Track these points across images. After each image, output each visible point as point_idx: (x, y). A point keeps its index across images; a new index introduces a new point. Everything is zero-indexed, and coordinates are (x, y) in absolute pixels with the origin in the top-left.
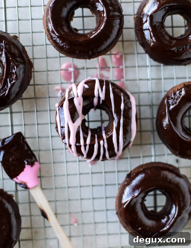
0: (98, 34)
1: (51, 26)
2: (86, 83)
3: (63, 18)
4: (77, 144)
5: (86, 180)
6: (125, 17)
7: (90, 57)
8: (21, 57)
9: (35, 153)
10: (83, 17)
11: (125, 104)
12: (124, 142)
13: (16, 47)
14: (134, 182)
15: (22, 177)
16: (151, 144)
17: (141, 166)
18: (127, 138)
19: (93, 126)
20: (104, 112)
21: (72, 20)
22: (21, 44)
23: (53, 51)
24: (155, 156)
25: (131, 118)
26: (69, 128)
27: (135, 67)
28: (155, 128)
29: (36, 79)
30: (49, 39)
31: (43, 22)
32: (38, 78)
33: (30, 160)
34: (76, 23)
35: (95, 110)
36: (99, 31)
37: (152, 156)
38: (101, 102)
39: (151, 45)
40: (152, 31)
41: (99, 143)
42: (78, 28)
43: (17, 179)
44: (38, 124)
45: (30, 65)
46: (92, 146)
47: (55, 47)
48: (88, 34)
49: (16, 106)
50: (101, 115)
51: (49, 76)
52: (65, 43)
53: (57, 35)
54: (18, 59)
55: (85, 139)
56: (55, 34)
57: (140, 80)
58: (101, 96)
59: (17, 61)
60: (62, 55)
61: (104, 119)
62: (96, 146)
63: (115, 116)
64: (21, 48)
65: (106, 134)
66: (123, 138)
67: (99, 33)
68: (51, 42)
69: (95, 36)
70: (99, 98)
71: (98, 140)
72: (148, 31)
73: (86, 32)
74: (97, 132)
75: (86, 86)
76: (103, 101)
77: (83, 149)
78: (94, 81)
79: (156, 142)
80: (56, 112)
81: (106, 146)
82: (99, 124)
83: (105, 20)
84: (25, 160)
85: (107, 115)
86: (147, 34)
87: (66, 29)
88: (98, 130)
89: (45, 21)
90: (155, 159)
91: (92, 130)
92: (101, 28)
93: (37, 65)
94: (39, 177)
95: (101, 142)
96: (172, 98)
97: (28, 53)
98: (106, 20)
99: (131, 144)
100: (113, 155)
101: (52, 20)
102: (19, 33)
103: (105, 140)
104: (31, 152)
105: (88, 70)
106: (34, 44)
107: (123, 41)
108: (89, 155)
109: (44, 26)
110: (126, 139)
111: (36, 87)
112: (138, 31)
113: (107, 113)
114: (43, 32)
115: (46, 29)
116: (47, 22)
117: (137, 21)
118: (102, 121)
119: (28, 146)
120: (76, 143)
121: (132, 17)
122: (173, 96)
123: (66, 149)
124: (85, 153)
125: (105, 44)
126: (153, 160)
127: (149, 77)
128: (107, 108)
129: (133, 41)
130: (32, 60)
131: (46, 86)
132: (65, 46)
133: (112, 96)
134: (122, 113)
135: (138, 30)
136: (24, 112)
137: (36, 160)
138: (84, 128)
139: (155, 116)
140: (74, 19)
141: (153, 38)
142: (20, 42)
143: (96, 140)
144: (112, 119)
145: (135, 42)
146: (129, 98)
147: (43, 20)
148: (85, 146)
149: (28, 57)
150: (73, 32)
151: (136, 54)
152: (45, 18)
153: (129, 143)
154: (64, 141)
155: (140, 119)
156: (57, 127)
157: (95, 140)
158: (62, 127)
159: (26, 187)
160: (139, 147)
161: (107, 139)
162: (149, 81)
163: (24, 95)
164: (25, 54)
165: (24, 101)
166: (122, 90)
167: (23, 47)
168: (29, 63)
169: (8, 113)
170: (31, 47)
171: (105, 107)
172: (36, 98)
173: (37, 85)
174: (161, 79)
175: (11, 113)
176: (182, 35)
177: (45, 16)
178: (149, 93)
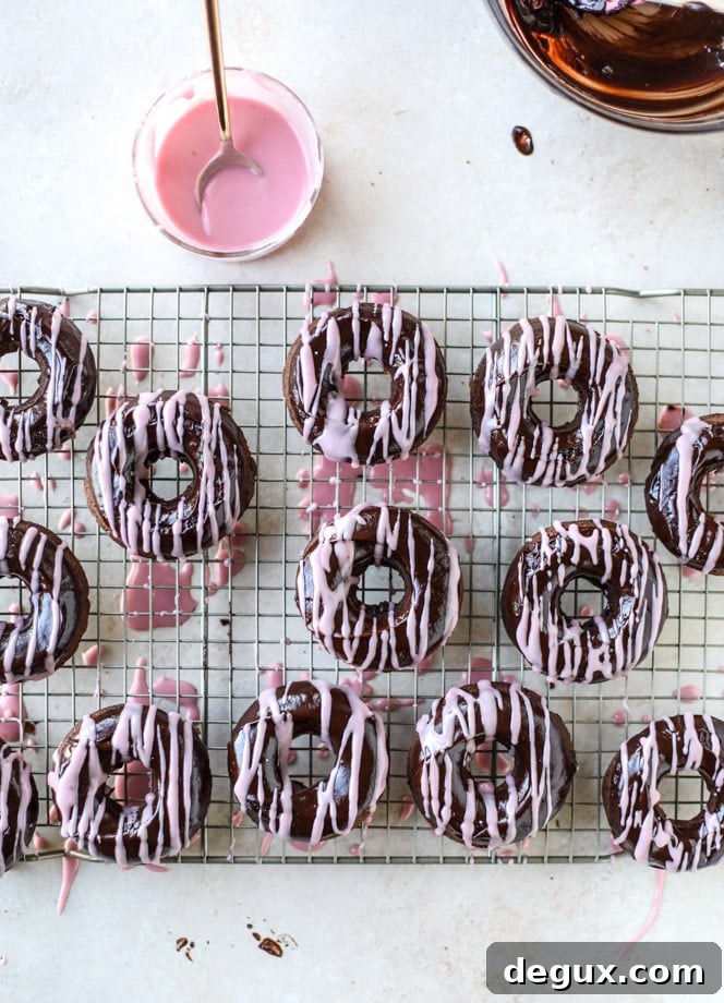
1: (298, 395)
2: (362, 513)
4: (336, 635)
10: (366, 373)
11: (438, 562)
12: (430, 637)
16: (493, 645)
18: (437, 629)
19: (372, 599)
20: (395, 573)
22: (235, 423)
24: (498, 669)
25: (447, 589)
26: (321, 600)
27: (468, 483)
28: (500, 614)
29: (260, 496)
30: (293, 419)
31: (284, 382)
35: (378, 566)
38: (389, 555)
41: (379, 635)
44: (259, 588)
45: (251, 469)
46: (364, 641)
50: (391, 577)
51: (288, 491)
55: (352, 625)
57: (474, 510)
58: (388, 541)
61: (395, 587)
62: (373, 642)
63: (415, 583)
64: (235, 433)
65: (395, 617)
66: (429, 628)
70: (386, 545)
71: (378, 630)
74: (377, 614)
75: (361, 521)
76: (393, 552)
77: (346, 644)
78: (378, 511)
79: (502, 641)
80: (297, 566)
81: (393, 642)
82: (385, 596)
85: (401, 578)
88: (382, 609)
90: (499, 675)
91: (369, 609)
93: (265, 468)
95: (384, 635)
96: (534, 555)
97: (248, 443)
99: (444, 643)
100: (406, 660)
102: (233, 399)
103: (392, 631)
105: (370, 484)
106: (262, 423)
107: (444, 428)
108: (358, 660)
109: (284, 389)
110: (434, 631)
111: (261, 511)
112: (475, 412)
113: (400, 575)
114: (281, 401)
115: (289, 399)
116: (291, 384)
118: (392, 591)
120: (335, 632)
121: (467, 379)
122: (536, 550)
123: (313, 642)
124: (350, 655)
126: (494, 677)
127: (495, 506)
128: (400, 567)
129: (469, 429)
131: (281, 511)
133: (411, 543)
134: (429, 579)
138: (351, 603)
139: (502, 588)
142: (233, 421)
143: (374, 630)
144: (409, 589)
145: (471, 431)
146: (446, 548)
147: (283, 378)
148: (351, 639)
152: (287, 375)
153: (441, 640)
154: (309, 626)
155: (471, 591)
156: (297, 599)
157: (371, 628)
158: (308, 599)
160: (467, 647)
161: (396, 629)
162: (494, 513)
166: (434, 533)
167: (238, 429)
168: (250, 463)
169: (201, 561)
170: (256, 430)
171: (398, 563)
172: (260, 535)
173: (261, 508)
174: (521, 511)
175: (207, 561)
176: (568, 423)
177: (288, 369)
178: (495, 537)
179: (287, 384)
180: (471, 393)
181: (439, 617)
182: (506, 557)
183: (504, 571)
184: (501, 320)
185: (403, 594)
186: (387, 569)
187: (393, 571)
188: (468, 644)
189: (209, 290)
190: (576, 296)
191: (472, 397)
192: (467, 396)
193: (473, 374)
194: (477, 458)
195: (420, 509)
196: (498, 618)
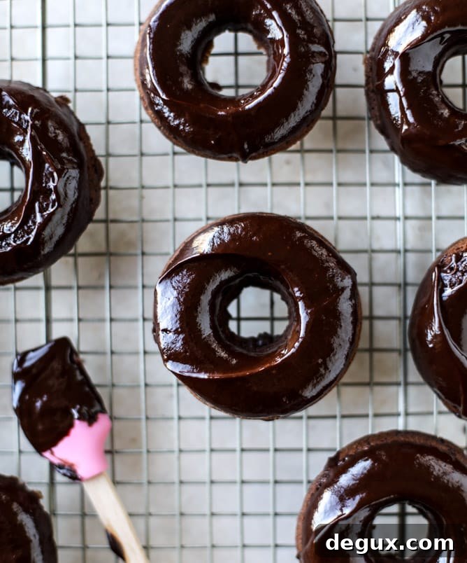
0: (265, 99)
1: (150, 75)
3: (182, 55)
4: (202, 376)
5: (227, 467)
6: (339, 56)
7: (245, 157)
8: (74, 149)
9: (99, 390)
10: (236, 54)
13: (62, 125)
14: (345, 480)
15: (65, 450)
16: (398, 384)
17: (367, 440)
18: (330, 365)
19: (249, 330)
20: (277, 297)
21: (205, 60)
22: (76, 118)
23: (156, 139)
24: (407, 414)
27: (365, 185)
28: (408, 346)
30: (146, 109)
31: (135, 65)
32: (115, 203)
33: (85, 409)
34: (217, 70)
36: (269, 91)
37: (398, 415)
39: (403, 131)
40: (405, 95)
42: (222, 82)
43: (52, 453)
44: (111, 320)
45: (96, 171)
47: (159, 128)
48: (244, 97)
49: (60, 270)
50: (272, 303)
51: (145, 200)
52: (182, 120)
53: (164, 97)
54: (64, 155)
56: (160, 97)
57: (373, 218)
59: (61, 161)
60: (178, 149)
61: (277, 314)
64: (75, 128)
67: (269, 96)
68: (150, 116)
69: (259, 104)
72: (395, 94)
73: (242, 92)
74: (255, 348)
79: (411, 379)
80: (153, 290)
82: (264, 327)
83: (285, 65)
84: (74, 408)
85: (284, 303)
86: (393, 100)
87: (187, 84)
88: (260, 342)
89: (138, 63)
90: (406, 423)
91: (244, 342)
92: (275, 84)
93: (117, 172)
94: (107, 452)
96: (452, 269)
97: (92, 141)
98: (289, 64)
101: (153, 59)
102: (76, 90)
104: (92, 388)
105: (244, 189)
106: (111, 118)
107: (334, 118)
109: (135, 74)
110: (326, 367)
111: (112, 226)
112: (372, 95)
113: (283, 299)
114: (133, 90)
115: (140, 83)
116: (142, 65)
117: (371, 69)
118: (274, 320)
119: (83, 372)
121: (360, 58)
122: (454, 264)
123: (179, 385)
125: (283, 124)
126: (400, 424)
127: (399, 213)
128: (282, 287)
130: (102, 160)
131: (136, 225)
132: (182, 127)
135: (373, 91)
136: (79, 288)
137: (103, 411)
139: (409, 312)
140: (211, 59)
141: (408, 113)
142: (72, 113)
144: (294, 315)
145: (366, 122)
147: (135, 60)
149: (93, 151)
150: (206, 91)
151: (367, 151)
152: (138, 55)
153: (334, 379)
155: (371, 318)
156: (154, 330)
158: (165, 330)
159: (74, 477)
160: (367, 390)
162: (398, 222)
163: (83, 243)
164: (84, 143)
165: (80, 260)
167: (82, 126)
168: (94, 166)
169: (40, 288)
170: (103, 127)
171: (278, 283)
172: (111, 254)
173: (113, 221)
174: (430, 218)
175: (48, 288)
177: (139, 48)
178: (399, 252)
179: (138, 67)
180: (366, 72)
181: (332, 350)
182: (415, 276)
185: (287, 323)
186: (267, 293)
187: (274, 294)
188: (369, 384)
191: (368, 77)
192: (361, 78)
193: (368, 52)
194: (375, 155)
195: (307, 218)
196: (406, 350)
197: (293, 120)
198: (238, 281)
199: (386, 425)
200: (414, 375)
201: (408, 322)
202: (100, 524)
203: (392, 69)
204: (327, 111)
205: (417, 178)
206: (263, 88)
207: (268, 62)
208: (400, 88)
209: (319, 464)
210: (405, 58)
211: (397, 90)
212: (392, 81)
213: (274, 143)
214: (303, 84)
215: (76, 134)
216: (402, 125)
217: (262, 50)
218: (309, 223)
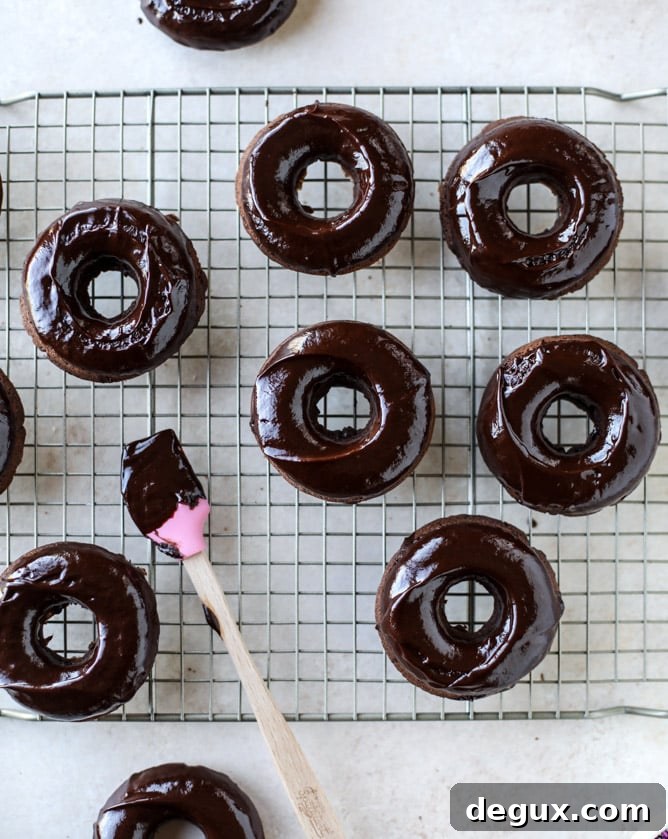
0: (353, 222)
1: (252, 199)
3: (280, 182)
4: (296, 459)
5: (313, 549)
6: (417, 183)
7: (334, 272)
8: (184, 262)
9: (200, 479)
10: (326, 180)
12: (399, 461)
13: (174, 241)
14: (420, 554)
15: (169, 531)
16: (468, 476)
17: (439, 522)
18: (407, 452)
19: (334, 425)
20: (360, 395)
21: (299, 186)
22: (184, 234)
23: (254, 254)
24: (475, 503)
27: (438, 298)
28: (476, 442)
29: (212, 315)
30: (246, 228)
31: (236, 189)
32: (217, 312)
33: (188, 494)
34: (309, 195)
36: (356, 215)
37: (468, 504)
39: (472, 251)
40: (474, 219)
42: (313, 206)
43: (157, 534)
44: (211, 416)
45: (202, 281)
47: (258, 245)
48: (333, 219)
49: (164, 372)
50: (355, 401)
51: (242, 309)
52: (280, 239)
53: (265, 218)
54: (177, 267)
56: (261, 218)
57: (446, 328)
59: (174, 272)
60: (273, 264)
61: (360, 413)
67: (356, 219)
68: (250, 235)
69: (348, 225)
72: (466, 219)
73: (331, 215)
79: (478, 472)
80: (252, 389)
82: (349, 423)
83: (370, 192)
84: (178, 492)
85: (366, 400)
86: (464, 225)
87: (285, 208)
88: (345, 435)
89: (240, 187)
90: (474, 510)
91: (331, 434)
92: (362, 209)
93: (218, 284)
94: (205, 535)
96: (513, 370)
97: (198, 256)
98: (374, 192)
101: (254, 186)
102: (181, 210)
104: (194, 476)
105: (331, 300)
106: (213, 236)
107: (412, 239)
109: (237, 197)
110: (403, 453)
111: (212, 331)
112: (445, 218)
113: (365, 397)
114: (234, 211)
115: (242, 205)
116: (244, 189)
117: (446, 197)
118: (356, 417)
119: (186, 462)
120: (293, 455)
121: (436, 186)
122: (515, 366)
123: (271, 474)
125: (367, 243)
126: (470, 511)
127: (469, 324)
128: (365, 385)
129: (439, 240)
130: (206, 272)
131: (235, 330)
132: (280, 245)
135: (446, 216)
136: (182, 387)
137: (203, 496)
138: (312, 426)
139: (477, 411)
140: (304, 184)
141: (477, 235)
142: (181, 231)
145: (441, 242)
147: (236, 184)
149: (199, 264)
150: (299, 213)
151: (441, 269)
152: (241, 180)
155: (444, 416)
156: (252, 422)
158: (264, 420)
159: (176, 554)
160: (439, 480)
162: (468, 332)
163: (185, 349)
164: (192, 257)
165: (183, 361)
167: (189, 242)
168: (200, 277)
169: (146, 387)
170: (207, 242)
171: (362, 382)
172: (212, 357)
173: (213, 327)
174: (497, 328)
175: (154, 387)
176: (547, 231)
177: (241, 174)
178: (469, 358)
179: (240, 190)
180: (441, 198)
181: (409, 439)
182: (482, 380)
183: (480, 393)
184: (473, 122)
185: (369, 419)
186: (351, 391)
187: (358, 393)
188: (441, 476)
189: (156, 94)
190: (553, 96)
191: (442, 203)
192: (436, 204)
193: (443, 180)
194: (448, 272)
195: (387, 327)
196: (474, 446)
197: (377, 239)
198: (326, 379)
199: (456, 511)
200: (482, 467)
201: (476, 420)
202: (198, 599)
203: (463, 196)
204: (406, 233)
205: (485, 292)
206: (351, 212)
207: (355, 189)
208: (470, 213)
209: (396, 544)
210: (475, 188)
211: (467, 215)
212: (462, 208)
213: (359, 260)
214: (386, 209)
215: (186, 249)
216: (471, 246)
217: (349, 178)
218: (389, 330)
